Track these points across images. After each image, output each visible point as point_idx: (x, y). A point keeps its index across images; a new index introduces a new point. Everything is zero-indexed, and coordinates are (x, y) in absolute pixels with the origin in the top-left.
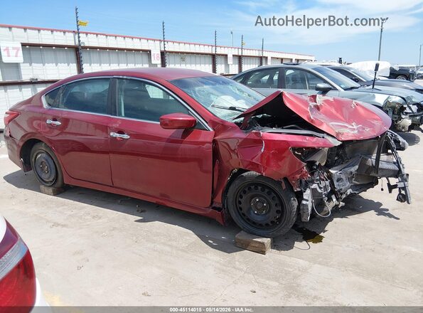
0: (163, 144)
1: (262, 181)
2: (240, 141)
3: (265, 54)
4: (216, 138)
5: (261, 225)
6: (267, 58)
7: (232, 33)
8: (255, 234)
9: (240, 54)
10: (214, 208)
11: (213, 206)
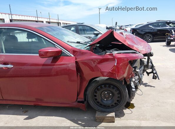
0: (41, 67)
1: (109, 82)
2: (99, 60)
3: (60, 21)
4: (77, 60)
5: (109, 106)
6: (60, 23)
7: (41, 13)
8: (105, 112)
9: (49, 21)
10: (79, 102)
11: (78, 100)
